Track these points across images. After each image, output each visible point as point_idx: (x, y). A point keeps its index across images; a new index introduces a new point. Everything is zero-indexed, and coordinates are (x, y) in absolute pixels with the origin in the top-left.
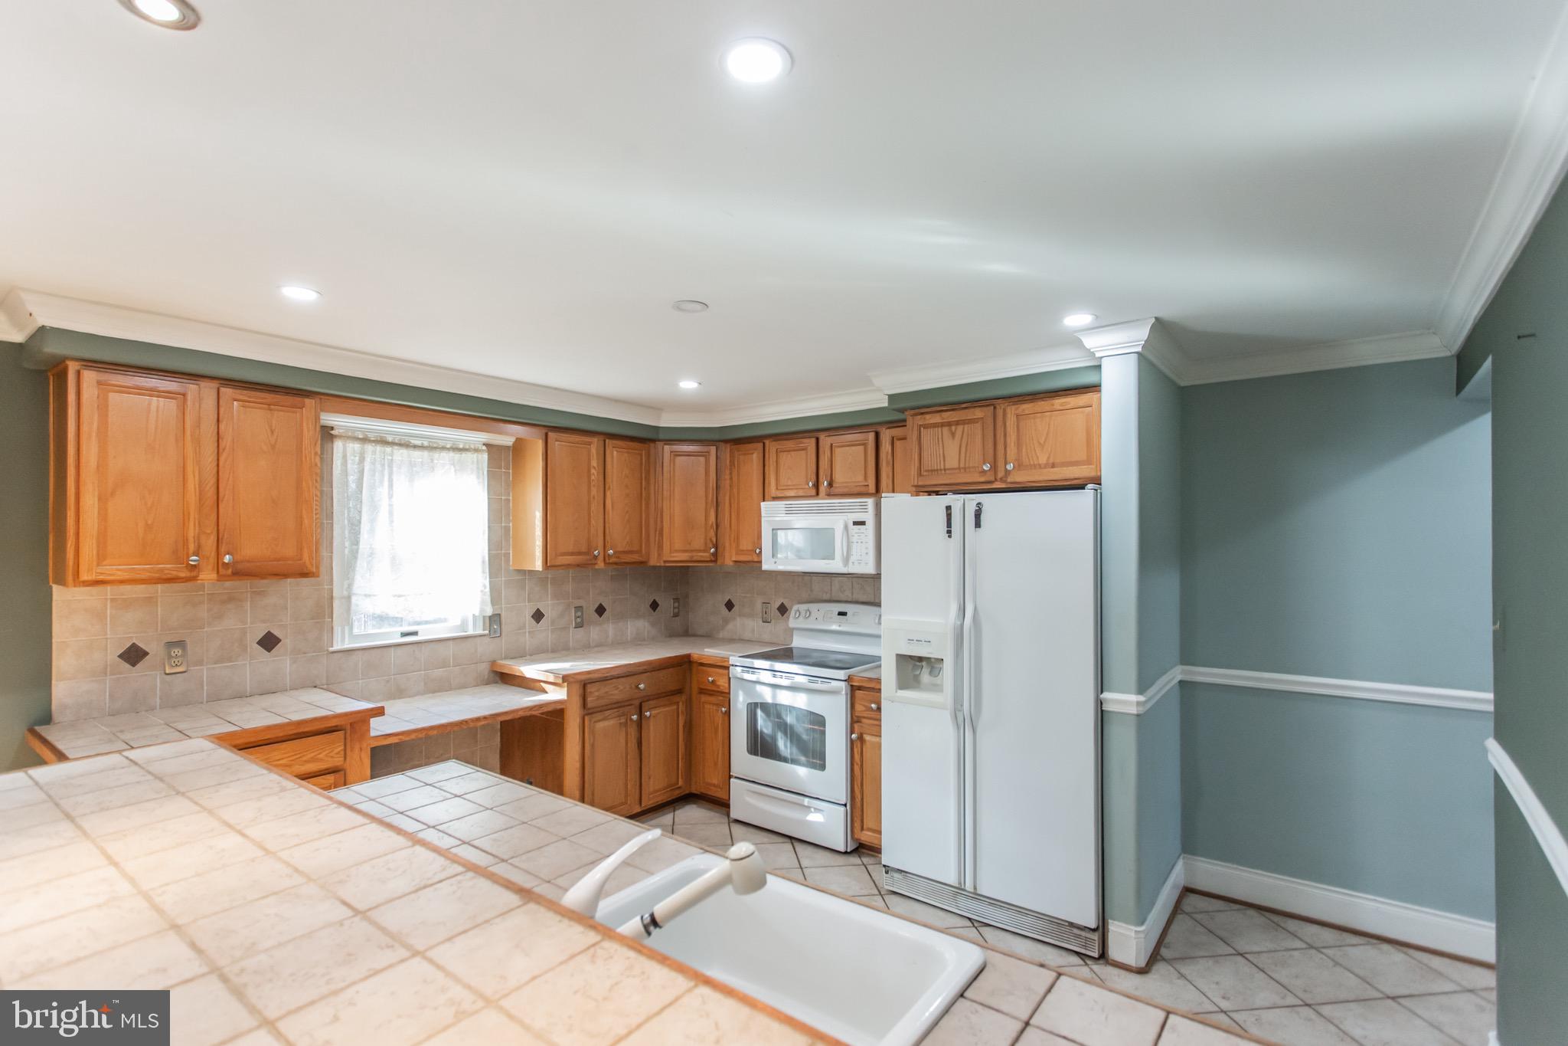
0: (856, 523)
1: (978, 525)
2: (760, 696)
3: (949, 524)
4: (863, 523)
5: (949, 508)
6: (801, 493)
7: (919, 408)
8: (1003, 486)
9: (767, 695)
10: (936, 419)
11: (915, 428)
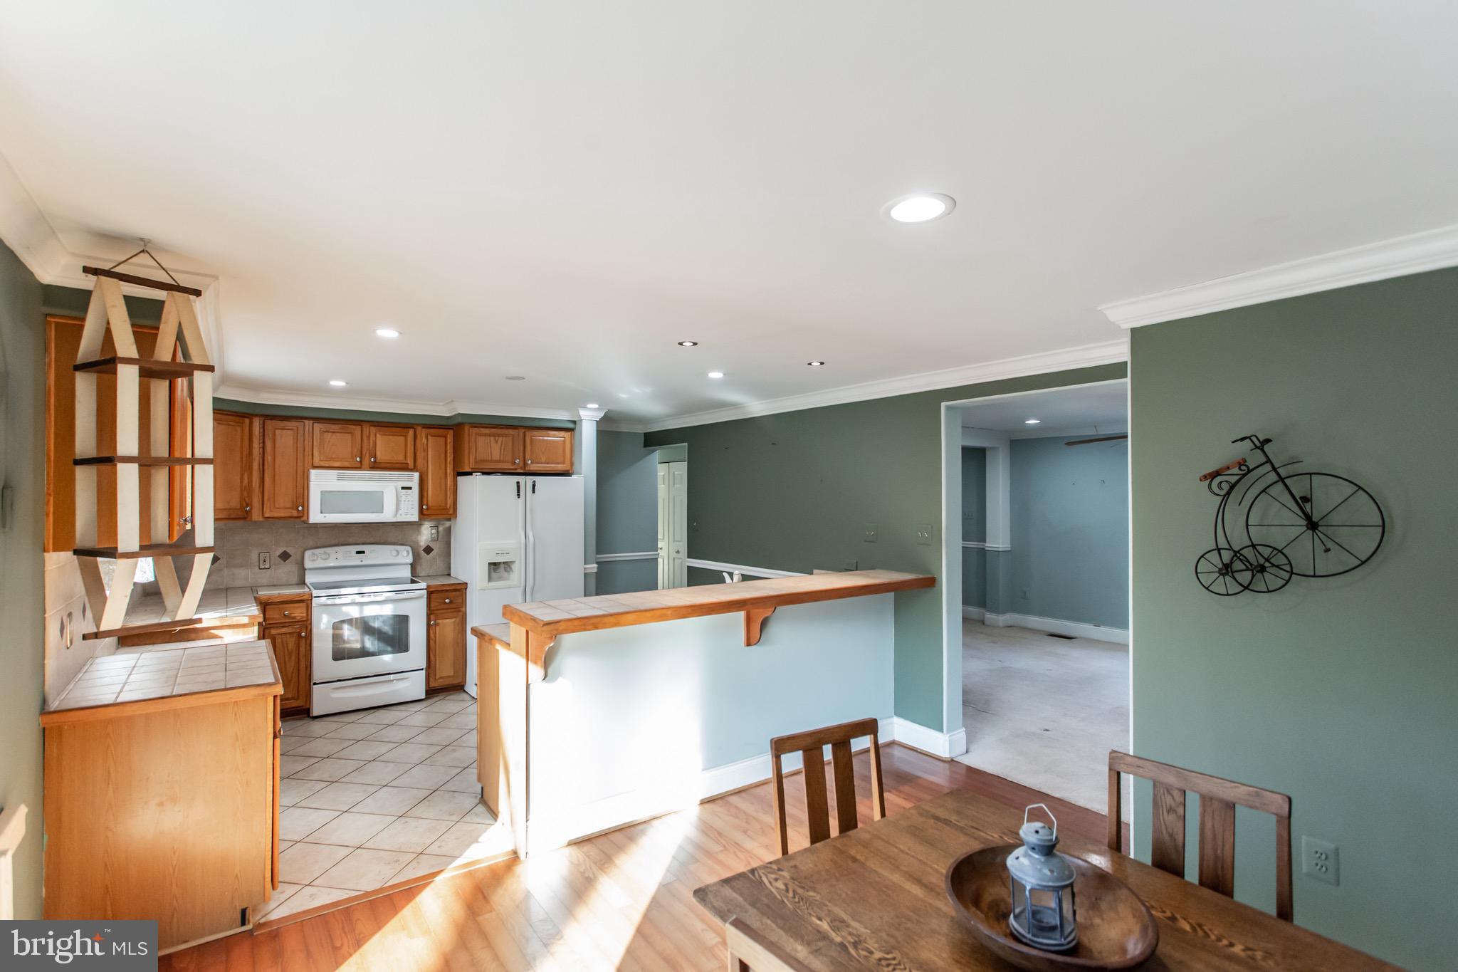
0: (403, 488)
1: (534, 492)
2: (347, 614)
3: (518, 491)
4: (410, 488)
5: (518, 483)
6: (346, 464)
7: (474, 423)
8: (522, 471)
9: (354, 612)
10: (487, 431)
11: (474, 434)
